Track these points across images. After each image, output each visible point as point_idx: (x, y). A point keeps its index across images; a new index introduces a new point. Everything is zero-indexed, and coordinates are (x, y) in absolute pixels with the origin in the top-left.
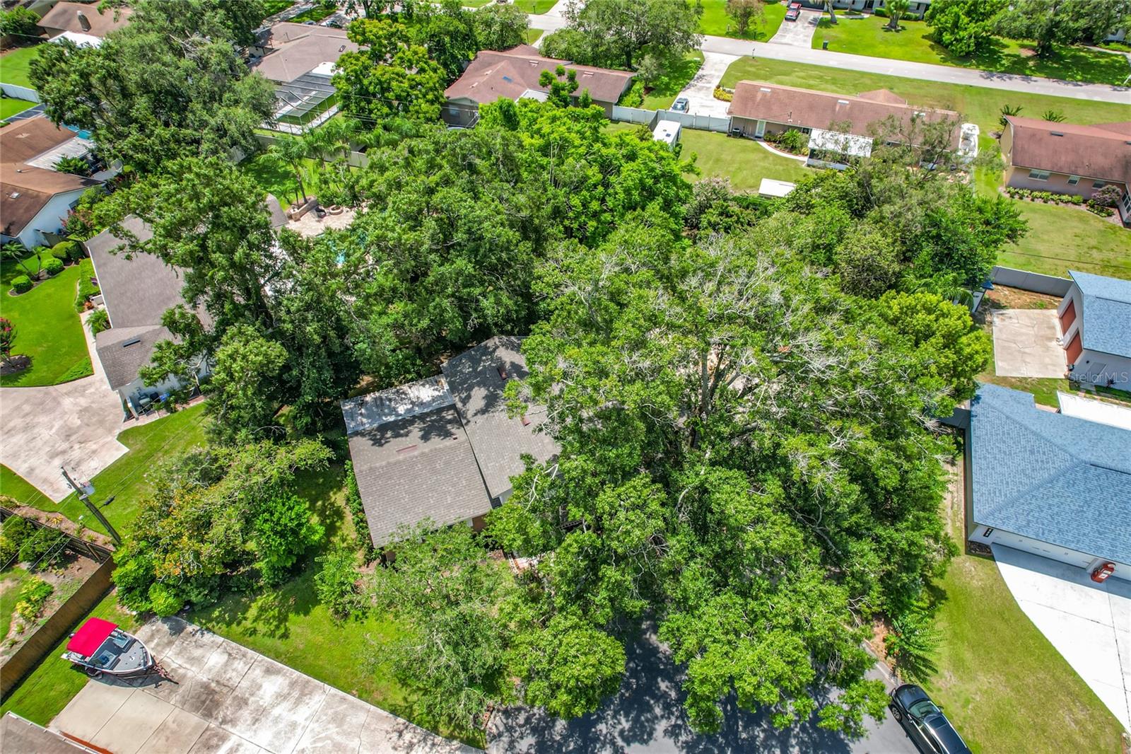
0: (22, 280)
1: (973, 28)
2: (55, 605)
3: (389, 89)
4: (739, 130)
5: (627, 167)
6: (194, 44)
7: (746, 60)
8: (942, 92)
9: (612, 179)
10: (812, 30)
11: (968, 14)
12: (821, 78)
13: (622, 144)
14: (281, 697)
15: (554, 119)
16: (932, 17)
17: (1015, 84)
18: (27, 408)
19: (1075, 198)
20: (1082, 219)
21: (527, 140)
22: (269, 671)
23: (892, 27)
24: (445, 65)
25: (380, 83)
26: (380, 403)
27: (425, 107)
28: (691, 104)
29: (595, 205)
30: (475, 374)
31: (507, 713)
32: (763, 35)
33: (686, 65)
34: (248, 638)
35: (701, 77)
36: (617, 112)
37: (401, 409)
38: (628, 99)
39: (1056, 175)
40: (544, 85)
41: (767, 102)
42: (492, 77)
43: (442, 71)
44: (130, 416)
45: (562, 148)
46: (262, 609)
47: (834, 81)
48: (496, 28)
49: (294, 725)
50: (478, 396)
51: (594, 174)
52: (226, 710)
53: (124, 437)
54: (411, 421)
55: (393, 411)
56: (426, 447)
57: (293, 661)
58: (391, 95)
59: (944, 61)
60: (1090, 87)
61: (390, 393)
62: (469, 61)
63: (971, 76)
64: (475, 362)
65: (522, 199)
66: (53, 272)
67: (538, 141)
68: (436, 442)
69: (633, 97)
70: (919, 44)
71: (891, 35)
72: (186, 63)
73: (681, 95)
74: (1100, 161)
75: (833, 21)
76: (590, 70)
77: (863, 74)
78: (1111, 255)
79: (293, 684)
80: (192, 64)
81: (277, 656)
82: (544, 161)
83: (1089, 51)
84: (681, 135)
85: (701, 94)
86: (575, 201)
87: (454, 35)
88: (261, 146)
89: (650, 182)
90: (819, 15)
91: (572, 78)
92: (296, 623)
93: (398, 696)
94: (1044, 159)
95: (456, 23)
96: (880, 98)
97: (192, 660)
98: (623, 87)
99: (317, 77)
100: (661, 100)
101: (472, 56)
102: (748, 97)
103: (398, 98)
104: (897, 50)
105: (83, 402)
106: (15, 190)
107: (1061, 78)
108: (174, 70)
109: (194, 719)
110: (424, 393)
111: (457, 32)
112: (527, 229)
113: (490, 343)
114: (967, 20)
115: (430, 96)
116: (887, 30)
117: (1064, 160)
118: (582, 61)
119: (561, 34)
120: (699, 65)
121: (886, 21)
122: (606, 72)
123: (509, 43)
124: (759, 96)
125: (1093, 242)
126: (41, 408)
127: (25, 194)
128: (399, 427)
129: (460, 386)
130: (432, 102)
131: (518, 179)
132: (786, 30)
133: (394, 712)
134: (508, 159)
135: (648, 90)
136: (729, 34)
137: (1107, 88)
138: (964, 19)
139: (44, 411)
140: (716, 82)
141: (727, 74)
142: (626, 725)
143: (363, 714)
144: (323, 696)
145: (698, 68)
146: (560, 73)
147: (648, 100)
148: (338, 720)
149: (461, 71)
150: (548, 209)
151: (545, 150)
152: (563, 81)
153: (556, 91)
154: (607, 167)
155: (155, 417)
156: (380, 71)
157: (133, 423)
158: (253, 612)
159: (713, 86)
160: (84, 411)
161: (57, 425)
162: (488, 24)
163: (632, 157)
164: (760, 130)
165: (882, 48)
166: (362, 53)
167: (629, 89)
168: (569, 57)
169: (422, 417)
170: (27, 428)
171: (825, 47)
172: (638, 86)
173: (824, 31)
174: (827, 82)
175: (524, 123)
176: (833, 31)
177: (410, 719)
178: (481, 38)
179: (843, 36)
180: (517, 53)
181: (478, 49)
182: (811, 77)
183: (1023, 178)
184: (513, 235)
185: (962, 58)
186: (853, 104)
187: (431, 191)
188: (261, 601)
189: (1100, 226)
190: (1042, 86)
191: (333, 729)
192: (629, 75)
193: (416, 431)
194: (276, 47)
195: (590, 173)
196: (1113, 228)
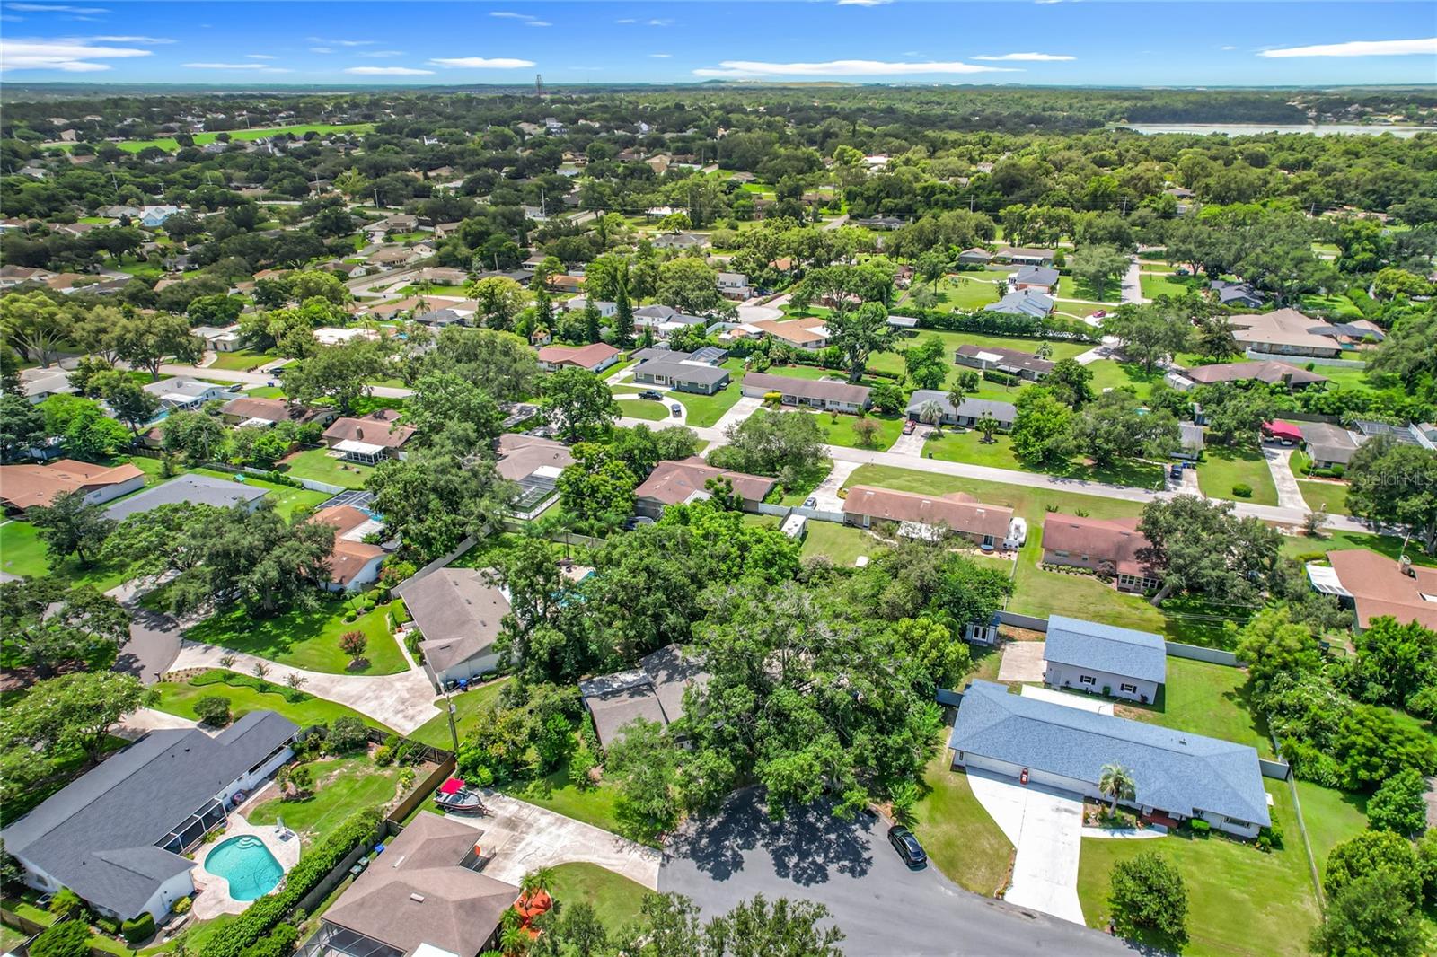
0: (351, 613)
1: (1038, 446)
2: (418, 784)
3: (597, 491)
4: (851, 522)
5: (755, 548)
6: (469, 460)
7: (867, 466)
8: (1015, 492)
9: (746, 554)
10: (923, 442)
11: (1034, 435)
12: (922, 481)
13: (753, 534)
14: (551, 824)
15: (712, 519)
16: (1014, 432)
17: (1074, 487)
18: (374, 687)
19: (1088, 571)
20: (1091, 585)
21: (695, 532)
22: (542, 813)
23: (988, 440)
24: (635, 472)
25: (592, 487)
26: (602, 682)
27: (622, 503)
28: (818, 501)
29: (735, 570)
30: (661, 663)
31: (675, 837)
32: (883, 446)
33: (819, 471)
34: (530, 799)
35: (829, 481)
36: (762, 507)
37: (615, 685)
38: (770, 499)
39: (1073, 554)
40: (708, 488)
41: (871, 502)
42: (670, 481)
43: (635, 479)
44: (439, 692)
45: (716, 536)
46: (536, 787)
47: (932, 484)
48: (674, 445)
49: (559, 836)
50: (663, 674)
51: (735, 551)
52: (522, 827)
53: (436, 704)
54: (623, 690)
55: (611, 686)
56: (632, 700)
57: (556, 809)
58: (599, 495)
59: (1023, 467)
60: (1130, 490)
61: (608, 677)
62: (653, 468)
63: (1041, 480)
64: (661, 657)
65: (691, 563)
66: (368, 609)
67: (701, 532)
68: (637, 698)
69: (775, 497)
70: (1006, 454)
71: (986, 447)
72: (464, 473)
73: (812, 495)
74: (1101, 545)
75: (940, 435)
76: (743, 477)
77: (956, 478)
78: (1102, 608)
79: (557, 819)
80: (468, 474)
81: (547, 807)
82: (705, 543)
83: (1137, 462)
84: (808, 525)
85: (828, 494)
86: (723, 567)
87: (643, 451)
88: (505, 528)
89: (770, 556)
90: (931, 429)
91: (728, 483)
92: (555, 793)
93: (615, 825)
94: (1064, 543)
95: (645, 442)
96: (956, 499)
97: (500, 808)
98: (767, 490)
99: (537, 478)
100: (797, 498)
101: (655, 464)
102: (857, 498)
103: (604, 497)
104: (988, 459)
105: (409, 685)
106: (344, 555)
107: (1109, 483)
108: (455, 478)
109: (505, 832)
110: (629, 677)
111: (645, 449)
112: (694, 579)
113: (670, 647)
114: (1033, 439)
115: (626, 496)
116: (983, 442)
117: (1077, 544)
118: (738, 469)
119: (722, 449)
120: (829, 471)
121: (982, 435)
122: (754, 478)
123: (683, 454)
124: (865, 497)
125: (1091, 600)
126: (382, 687)
127: (351, 558)
128: (615, 693)
129: (653, 670)
130: (627, 500)
131: (689, 553)
132: (902, 442)
133: (614, 832)
134: (685, 542)
135: (787, 490)
136: (856, 446)
137: (1141, 491)
138: (1032, 439)
139: (385, 689)
140: (840, 485)
141: (850, 478)
142: (740, 842)
143: (596, 832)
144: (573, 825)
145: (828, 474)
146: (720, 480)
147: (787, 498)
148: (584, 835)
149: (647, 474)
150: (705, 570)
151: (705, 537)
152: (722, 485)
153: (717, 493)
154: (744, 547)
155: (455, 694)
156: (593, 478)
157: (441, 697)
158: (531, 787)
159: (838, 488)
160: (409, 690)
161: (395, 697)
162: (668, 442)
163: (759, 541)
164: (867, 522)
165: (975, 457)
166: (578, 465)
167: (771, 491)
168: (728, 466)
169: (628, 689)
170: (377, 698)
171: (930, 457)
172: (779, 488)
173: (932, 443)
174: (927, 484)
175: (693, 520)
176: (940, 443)
177: (622, 835)
178: (662, 452)
179: (947, 447)
180: (688, 463)
181: (659, 459)
182: (916, 481)
183: (1052, 556)
184: (687, 581)
185: (1036, 466)
186: (934, 504)
187: (641, 559)
188: (534, 783)
189: (1101, 589)
190: (1094, 489)
191: (581, 838)
192: (770, 481)
193: (625, 695)
194: (504, 453)
195: (732, 550)
196: (1110, 591)
